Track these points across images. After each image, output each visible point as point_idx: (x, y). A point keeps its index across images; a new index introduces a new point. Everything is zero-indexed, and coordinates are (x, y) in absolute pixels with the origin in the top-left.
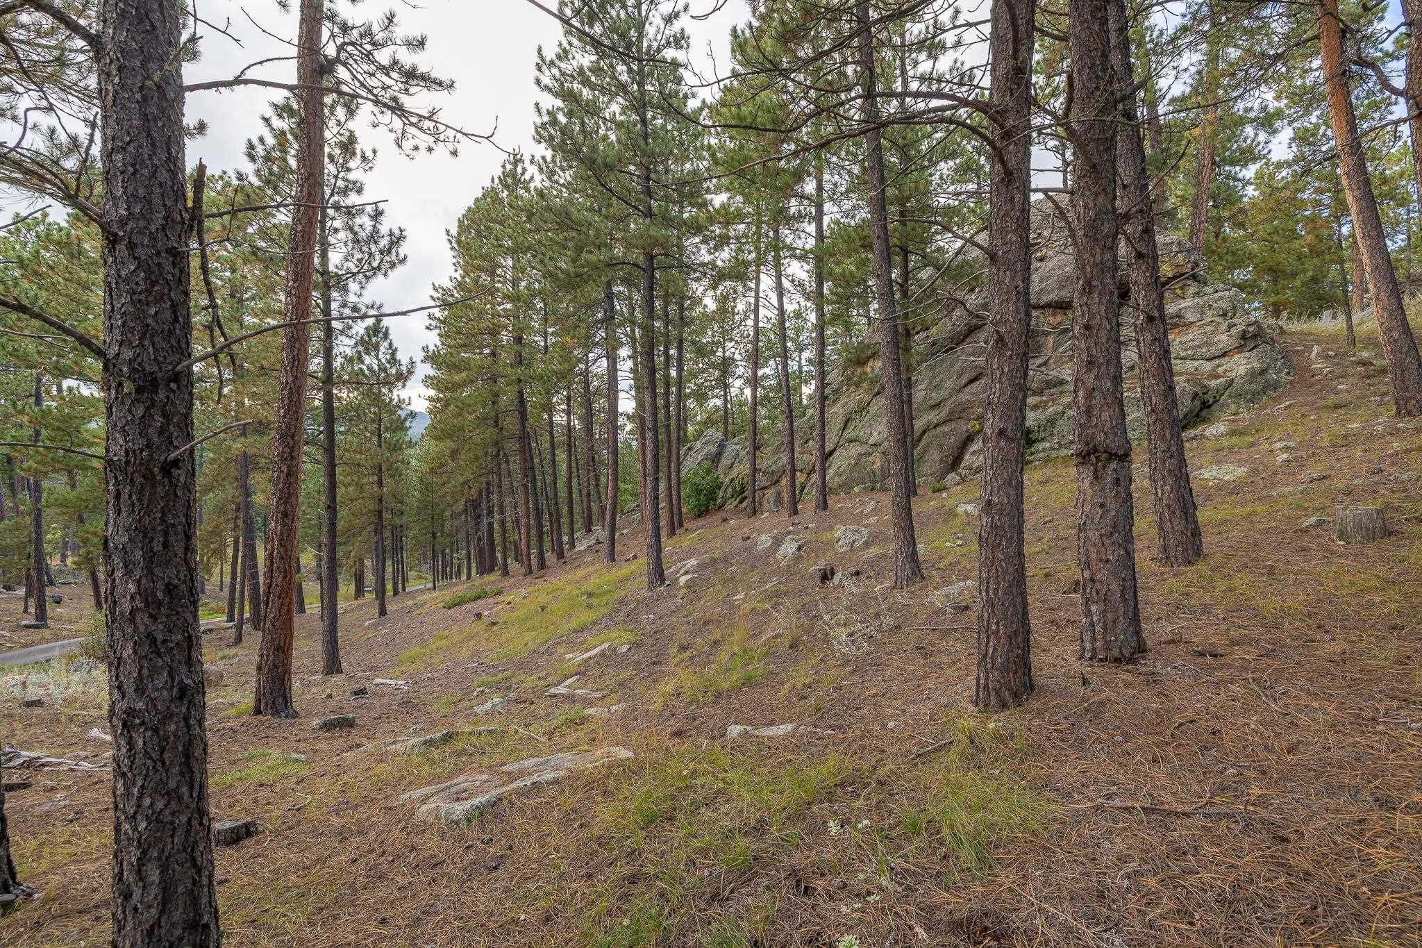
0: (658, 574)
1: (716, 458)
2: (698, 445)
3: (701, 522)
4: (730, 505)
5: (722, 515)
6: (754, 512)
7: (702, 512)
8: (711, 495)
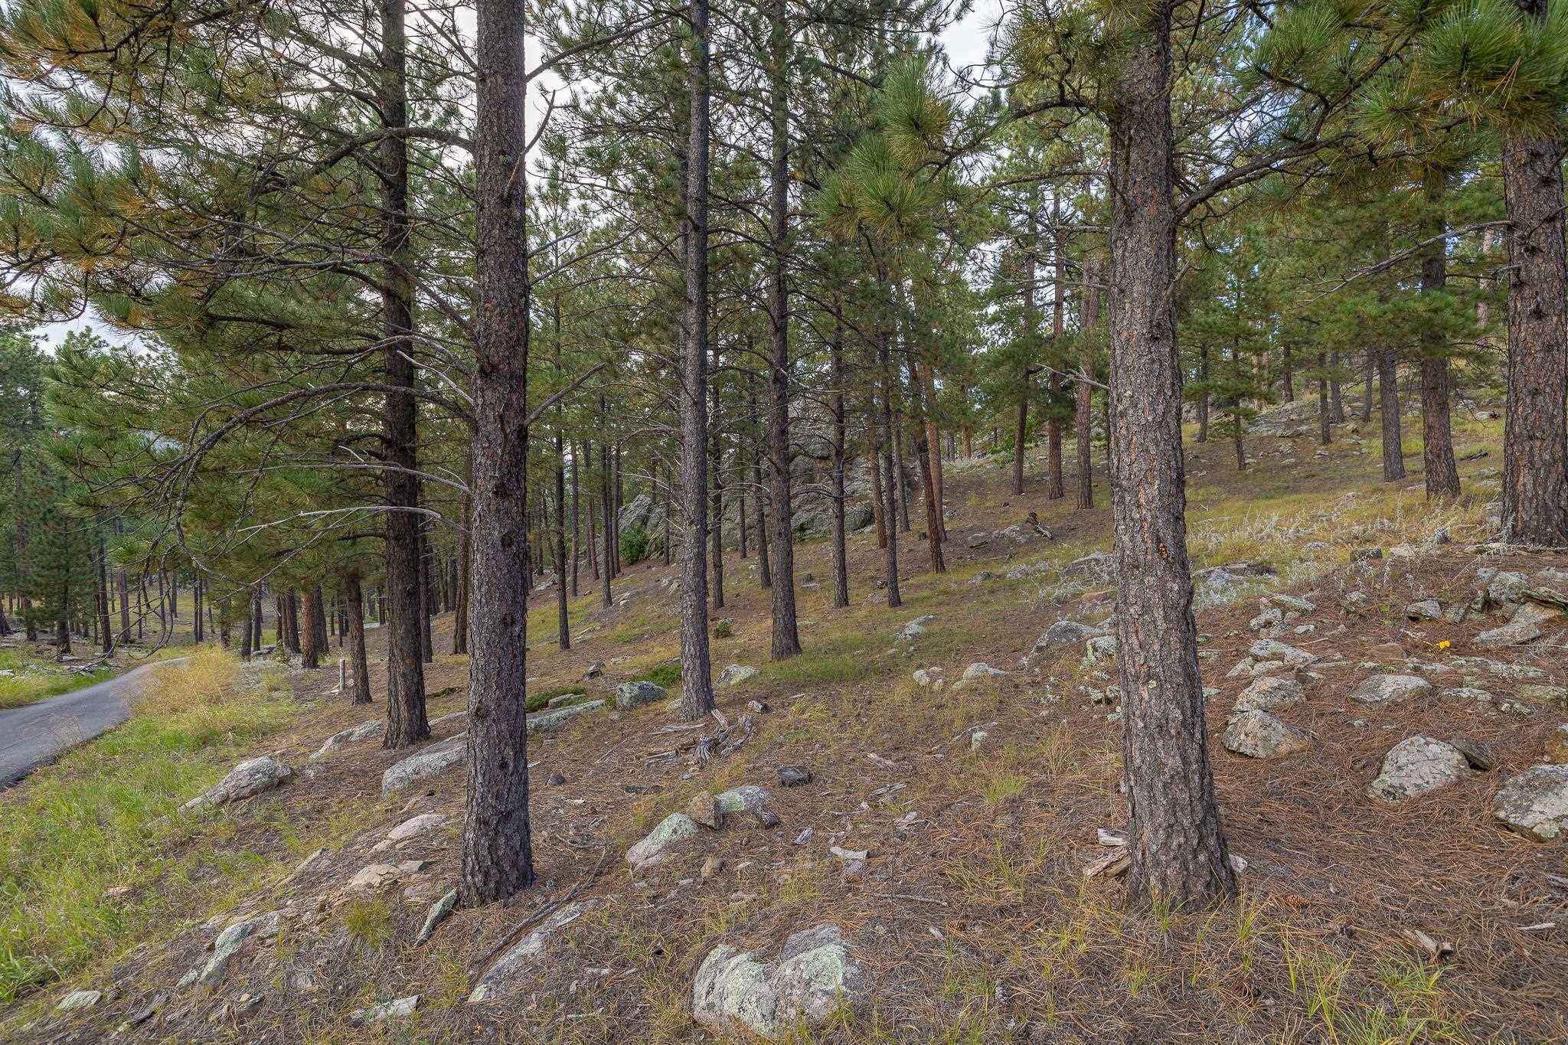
0: (609, 600)
1: (645, 520)
2: (632, 506)
3: (633, 568)
4: (654, 556)
5: (648, 563)
6: (668, 563)
7: (634, 561)
8: (641, 548)
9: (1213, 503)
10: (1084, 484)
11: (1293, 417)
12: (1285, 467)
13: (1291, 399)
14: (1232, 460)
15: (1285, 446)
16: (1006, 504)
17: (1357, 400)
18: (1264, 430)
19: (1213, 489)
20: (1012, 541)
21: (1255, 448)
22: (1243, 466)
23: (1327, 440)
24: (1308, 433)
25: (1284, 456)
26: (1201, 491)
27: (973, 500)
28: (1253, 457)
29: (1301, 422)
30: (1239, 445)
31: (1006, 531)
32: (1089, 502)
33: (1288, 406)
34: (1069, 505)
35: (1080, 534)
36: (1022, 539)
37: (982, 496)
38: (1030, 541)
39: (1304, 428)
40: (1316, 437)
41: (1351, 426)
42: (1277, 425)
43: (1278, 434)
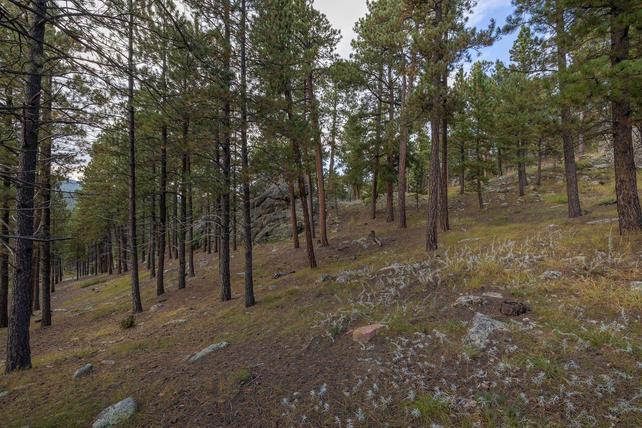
9: (469, 227)
10: (401, 214)
11: (503, 183)
12: (503, 207)
13: (502, 175)
14: (476, 203)
15: (502, 197)
16: (366, 224)
17: (533, 175)
18: (490, 189)
19: (468, 219)
20: (361, 246)
21: (487, 197)
22: (482, 206)
23: (522, 194)
24: (512, 191)
25: (502, 201)
26: (462, 220)
27: (352, 221)
28: (487, 202)
29: (508, 185)
30: (480, 196)
31: (359, 241)
32: (404, 225)
33: (501, 178)
34: (395, 226)
35: (396, 244)
36: (365, 246)
37: (356, 219)
38: (370, 247)
39: (509, 188)
40: (516, 192)
41: (532, 187)
42: (496, 187)
43: (498, 190)
